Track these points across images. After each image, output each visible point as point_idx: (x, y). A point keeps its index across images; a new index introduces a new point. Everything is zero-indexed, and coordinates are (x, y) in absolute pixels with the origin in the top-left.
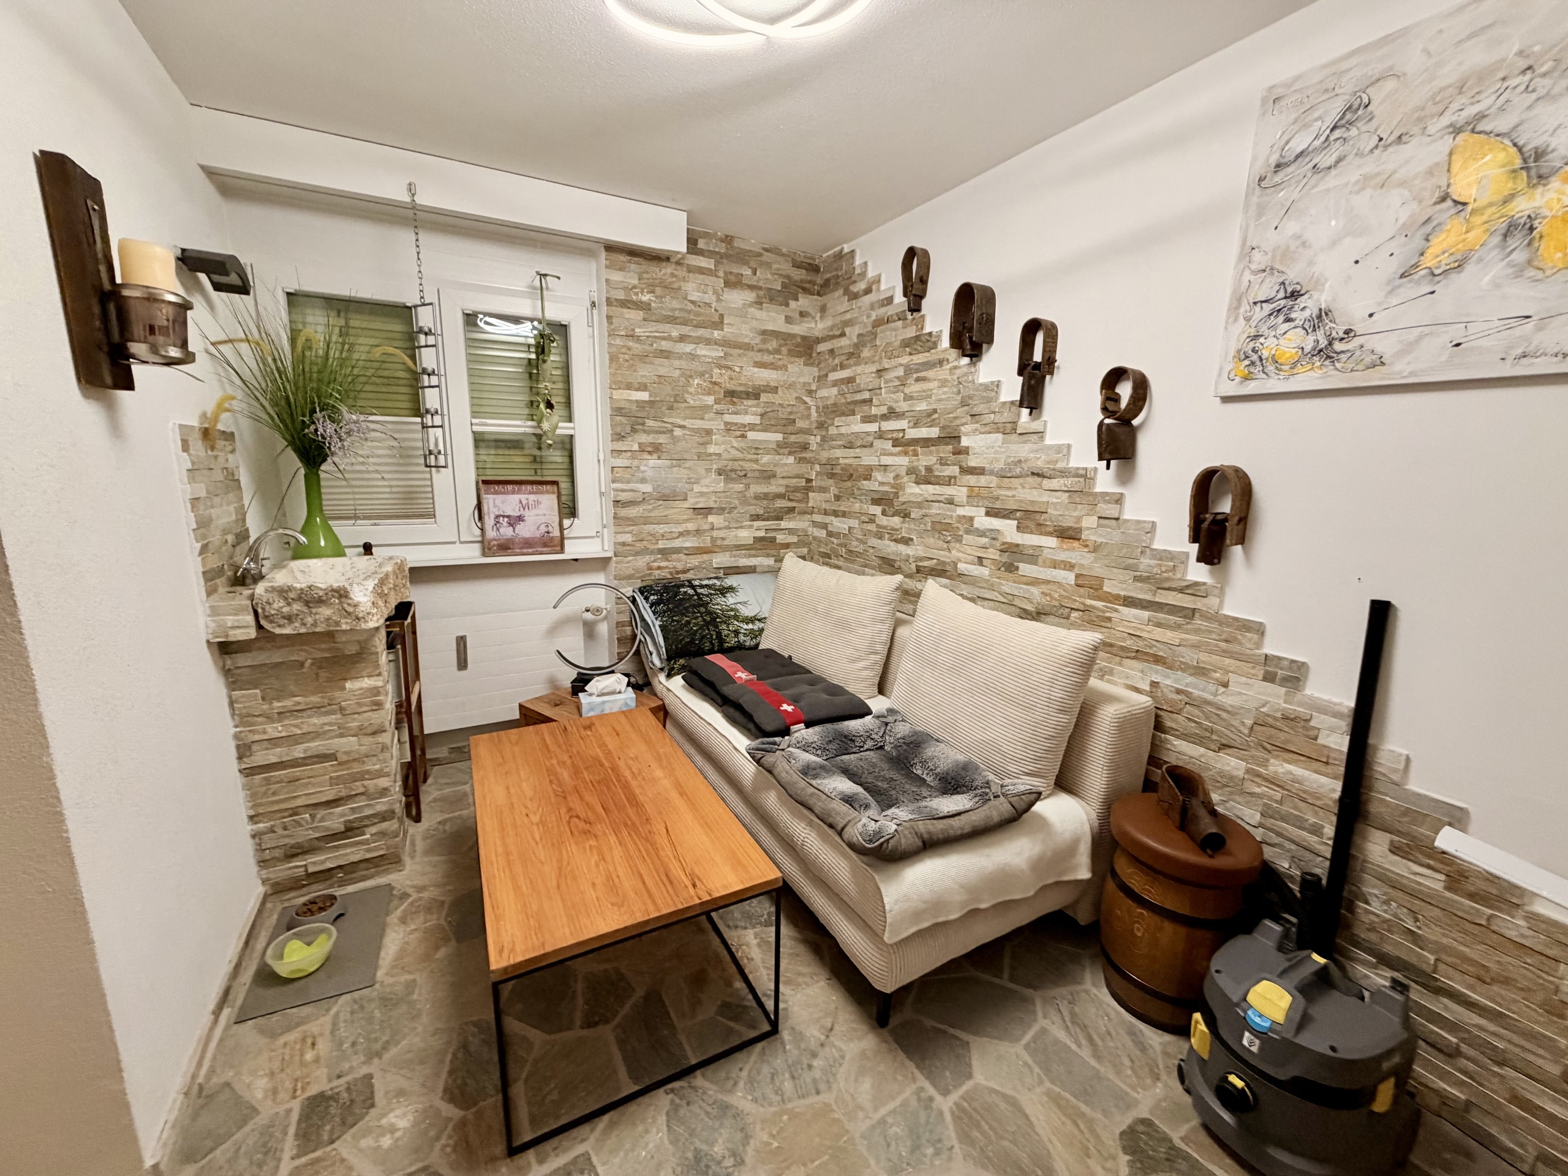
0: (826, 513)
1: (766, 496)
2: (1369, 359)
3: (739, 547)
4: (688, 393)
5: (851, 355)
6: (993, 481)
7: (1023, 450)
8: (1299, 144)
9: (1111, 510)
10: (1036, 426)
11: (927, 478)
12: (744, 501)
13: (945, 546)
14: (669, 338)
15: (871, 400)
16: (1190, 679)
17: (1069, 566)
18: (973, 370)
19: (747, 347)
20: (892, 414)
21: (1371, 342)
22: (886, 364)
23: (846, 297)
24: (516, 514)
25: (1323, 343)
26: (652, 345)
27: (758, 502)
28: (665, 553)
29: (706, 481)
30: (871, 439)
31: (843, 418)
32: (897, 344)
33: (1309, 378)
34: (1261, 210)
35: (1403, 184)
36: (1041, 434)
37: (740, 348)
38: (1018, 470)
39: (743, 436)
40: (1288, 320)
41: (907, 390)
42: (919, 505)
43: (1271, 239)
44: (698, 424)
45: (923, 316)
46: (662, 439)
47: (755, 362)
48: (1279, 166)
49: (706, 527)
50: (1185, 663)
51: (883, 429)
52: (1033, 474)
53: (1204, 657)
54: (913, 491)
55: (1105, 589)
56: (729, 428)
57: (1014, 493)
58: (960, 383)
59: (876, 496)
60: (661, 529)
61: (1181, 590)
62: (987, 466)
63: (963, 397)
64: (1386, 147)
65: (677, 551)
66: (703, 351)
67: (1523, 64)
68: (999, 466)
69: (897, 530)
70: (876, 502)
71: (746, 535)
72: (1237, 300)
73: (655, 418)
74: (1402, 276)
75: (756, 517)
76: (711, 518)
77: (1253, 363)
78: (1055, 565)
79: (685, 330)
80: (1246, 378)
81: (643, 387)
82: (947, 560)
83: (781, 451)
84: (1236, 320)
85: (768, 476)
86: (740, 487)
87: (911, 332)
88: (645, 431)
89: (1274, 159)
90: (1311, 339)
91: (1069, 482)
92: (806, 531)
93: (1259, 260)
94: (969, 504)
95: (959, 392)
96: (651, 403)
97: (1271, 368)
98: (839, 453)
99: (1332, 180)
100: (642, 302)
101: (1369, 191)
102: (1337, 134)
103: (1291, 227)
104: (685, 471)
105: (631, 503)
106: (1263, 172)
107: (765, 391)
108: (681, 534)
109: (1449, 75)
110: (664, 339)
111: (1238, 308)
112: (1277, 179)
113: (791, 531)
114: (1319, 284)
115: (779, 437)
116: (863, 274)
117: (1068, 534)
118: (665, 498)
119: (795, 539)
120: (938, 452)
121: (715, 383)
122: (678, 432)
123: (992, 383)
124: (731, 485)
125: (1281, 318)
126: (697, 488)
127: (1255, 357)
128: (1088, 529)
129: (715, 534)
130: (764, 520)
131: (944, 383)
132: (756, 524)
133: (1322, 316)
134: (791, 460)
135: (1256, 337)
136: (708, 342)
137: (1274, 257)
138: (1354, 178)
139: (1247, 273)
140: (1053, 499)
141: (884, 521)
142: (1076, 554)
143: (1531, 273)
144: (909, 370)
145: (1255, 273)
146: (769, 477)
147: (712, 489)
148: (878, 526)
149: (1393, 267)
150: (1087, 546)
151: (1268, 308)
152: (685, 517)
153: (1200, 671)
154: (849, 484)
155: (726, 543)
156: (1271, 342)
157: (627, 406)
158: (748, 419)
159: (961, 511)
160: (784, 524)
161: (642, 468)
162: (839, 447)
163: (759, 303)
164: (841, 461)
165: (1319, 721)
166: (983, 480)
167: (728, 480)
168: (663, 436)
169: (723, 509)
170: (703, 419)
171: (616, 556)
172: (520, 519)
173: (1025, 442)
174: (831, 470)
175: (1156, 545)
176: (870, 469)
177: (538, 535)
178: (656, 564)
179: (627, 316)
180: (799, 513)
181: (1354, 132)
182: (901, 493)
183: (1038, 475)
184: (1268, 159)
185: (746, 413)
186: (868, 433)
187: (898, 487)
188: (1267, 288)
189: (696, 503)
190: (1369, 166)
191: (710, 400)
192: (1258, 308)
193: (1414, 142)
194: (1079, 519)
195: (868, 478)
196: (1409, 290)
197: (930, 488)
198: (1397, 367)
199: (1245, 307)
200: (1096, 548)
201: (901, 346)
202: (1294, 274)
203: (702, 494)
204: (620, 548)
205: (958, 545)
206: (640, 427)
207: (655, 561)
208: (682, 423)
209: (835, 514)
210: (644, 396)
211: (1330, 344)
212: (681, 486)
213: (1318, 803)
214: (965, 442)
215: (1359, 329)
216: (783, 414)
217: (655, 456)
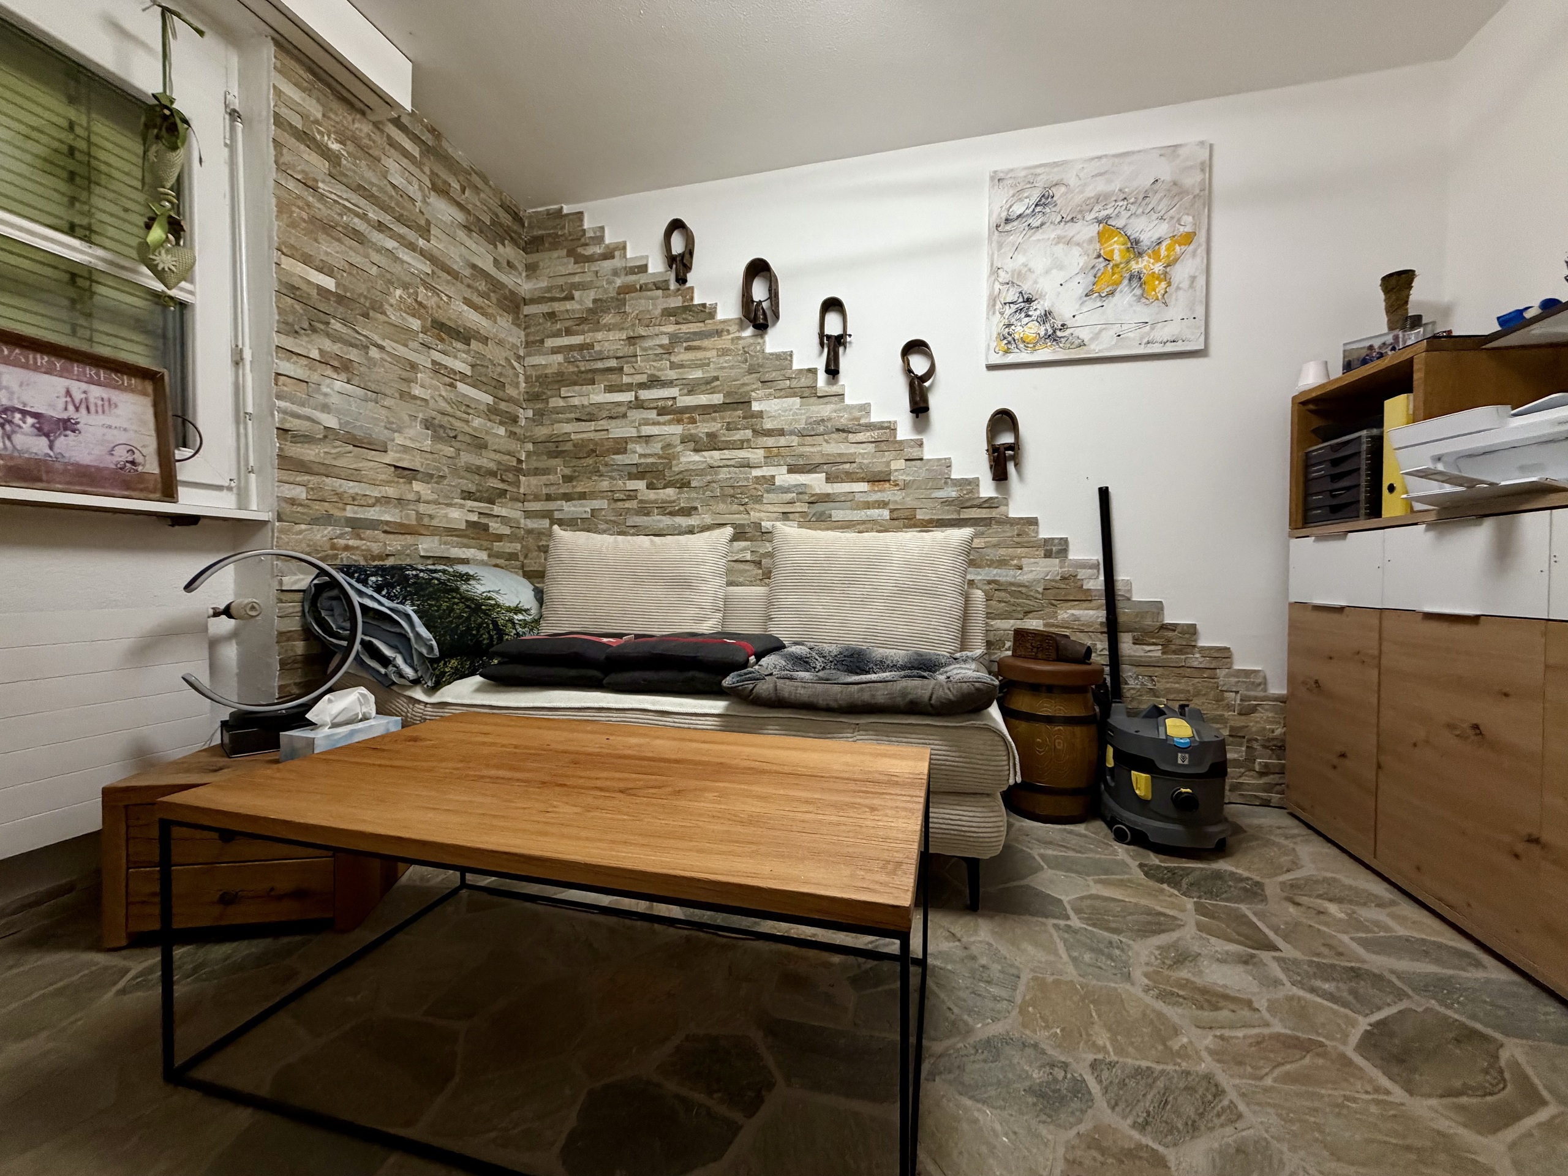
0: (549, 498)
1: (478, 471)
2: (1077, 342)
3: (451, 532)
4: (388, 302)
5: (582, 321)
6: (795, 440)
7: (825, 410)
8: (1019, 209)
9: (914, 453)
10: (834, 389)
11: (713, 443)
12: (455, 471)
13: (742, 508)
14: (364, 217)
15: (621, 369)
16: (995, 571)
17: (883, 504)
18: (760, 340)
19: (455, 275)
20: (654, 382)
21: (1077, 332)
22: (642, 331)
23: (572, 260)
24: (57, 413)
25: (1050, 332)
26: (341, 215)
27: (468, 475)
28: (357, 526)
29: (411, 432)
30: (623, 409)
31: (577, 388)
32: (658, 312)
33: (1045, 353)
34: (1000, 246)
35: (1078, 244)
36: (841, 396)
37: (448, 273)
38: (822, 428)
39: (452, 385)
40: (1028, 316)
41: (673, 359)
42: (701, 473)
43: (1009, 265)
44: (401, 351)
45: (692, 288)
46: (353, 355)
47: (465, 298)
48: (1008, 221)
49: (411, 496)
50: (992, 560)
51: (642, 397)
52: (838, 430)
53: (1002, 552)
54: (690, 459)
55: (918, 517)
56: (437, 368)
57: (819, 449)
58: (746, 352)
59: (634, 470)
60: (351, 488)
61: (980, 507)
62: (786, 427)
63: (750, 365)
64: (1066, 222)
65: (373, 525)
66: (405, 255)
67: (1122, 196)
68: (801, 425)
69: (674, 502)
70: (639, 475)
71: (458, 515)
72: (993, 300)
73: (344, 321)
74: (1087, 295)
75: (468, 495)
76: (417, 486)
77: (1009, 342)
78: (868, 505)
79: (386, 219)
80: (1007, 352)
81: (325, 269)
82: (746, 522)
83: (493, 417)
84: (994, 313)
85: (479, 444)
86: (450, 451)
87: (676, 302)
88: (328, 335)
89: (1004, 215)
90: (1043, 328)
91: (875, 434)
92: (518, 522)
93: (1003, 276)
94: (766, 465)
95: (746, 361)
96: (340, 299)
97: (1021, 346)
98: (567, 428)
99: (1039, 235)
100: (329, 149)
101: (1061, 246)
102: (1038, 209)
103: (1020, 259)
104: (384, 412)
105: (306, 439)
106: (998, 222)
107: (476, 339)
108: (378, 501)
109: (1090, 192)
110: (357, 215)
111: (994, 305)
112: (1008, 227)
113: (504, 520)
114: (1042, 296)
115: (490, 400)
116: (600, 239)
117: (878, 479)
118: (357, 442)
119: (507, 531)
120: (723, 418)
121: (420, 304)
122: (374, 352)
123: (785, 353)
124: (440, 446)
125: (1023, 315)
126: (399, 439)
127: (1010, 338)
128: (896, 470)
129: (422, 508)
130: (475, 500)
131: (724, 352)
132: (470, 504)
133: (1046, 316)
134: (501, 431)
135: (1009, 326)
136: (412, 247)
137: (1013, 274)
138: (1053, 236)
139: (997, 283)
140: (861, 449)
141: (652, 495)
142: (889, 494)
143: (1143, 300)
144: (675, 339)
145: (1002, 284)
146: (481, 448)
147: (417, 445)
148: (641, 501)
149: (1080, 290)
150: (897, 485)
151: (1014, 307)
152: (383, 477)
153: (1002, 563)
154: (590, 461)
155: (434, 523)
156: (1019, 329)
157: (304, 287)
158: (459, 366)
159: (757, 473)
160: (497, 510)
161: (325, 389)
162: (568, 421)
163: (467, 228)
164: (573, 437)
165: (1082, 574)
166: (782, 441)
167: (436, 438)
168: (355, 351)
169: (431, 476)
170: (406, 346)
171: (280, 520)
172: (68, 425)
173: (827, 403)
174: (554, 448)
175: (953, 477)
176: (626, 440)
177: (110, 463)
178: (342, 542)
179: (305, 156)
180: (511, 499)
181: (1047, 210)
182: (674, 462)
183: (843, 431)
184: (999, 214)
185: (455, 357)
186: (619, 404)
187: (669, 458)
188: (1012, 295)
189: (400, 459)
190: (1060, 231)
191: (415, 324)
192: (1007, 306)
193: (1080, 223)
194: (888, 464)
195: (624, 451)
196: (1091, 304)
197: (716, 454)
198: (1092, 347)
199: (998, 306)
200: (906, 486)
201: (662, 315)
202: (1027, 287)
203: (405, 449)
204: (288, 508)
205: (757, 506)
206: (322, 327)
207: (340, 536)
208: (380, 342)
209: (567, 497)
210: (329, 283)
211: (1054, 332)
212: (379, 433)
213: (1091, 629)
214: (756, 407)
215: (1069, 323)
216: (494, 374)
217: (344, 376)
